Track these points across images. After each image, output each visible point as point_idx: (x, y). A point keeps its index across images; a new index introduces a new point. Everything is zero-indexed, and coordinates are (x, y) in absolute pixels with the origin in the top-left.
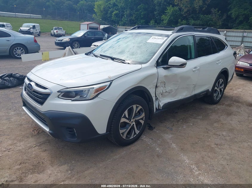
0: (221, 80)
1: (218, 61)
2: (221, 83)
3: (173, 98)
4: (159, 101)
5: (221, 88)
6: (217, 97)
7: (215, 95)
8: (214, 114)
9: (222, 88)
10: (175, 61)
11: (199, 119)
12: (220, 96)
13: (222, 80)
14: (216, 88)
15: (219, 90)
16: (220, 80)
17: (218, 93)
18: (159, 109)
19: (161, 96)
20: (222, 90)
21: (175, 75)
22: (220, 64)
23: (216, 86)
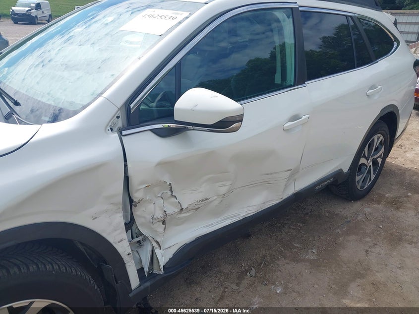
0: (379, 138)
1: (373, 87)
2: (376, 143)
3: (219, 219)
4: (155, 244)
5: (375, 157)
6: (364, 181)
7: (357, 178)
8: (353, 237)
9: (380, 157)
10: (198, 108)
11: (308, 264)
12: (373, 177)
13: (382, 138)
14: (363, 160)
15: (371, 164)
16: (376, 137)
17: (369, 172)
18: (152, 275)
19: (160, 228)
20: (380, 160)
21: (210, 156)
22: (376, 98)
23: (364, 156)
